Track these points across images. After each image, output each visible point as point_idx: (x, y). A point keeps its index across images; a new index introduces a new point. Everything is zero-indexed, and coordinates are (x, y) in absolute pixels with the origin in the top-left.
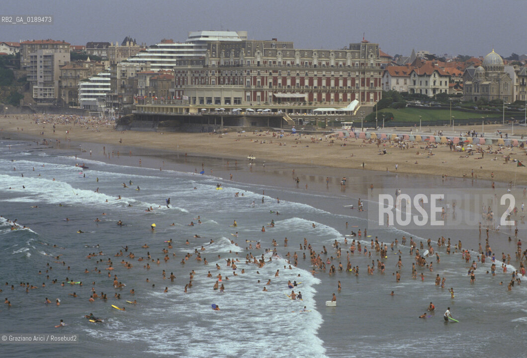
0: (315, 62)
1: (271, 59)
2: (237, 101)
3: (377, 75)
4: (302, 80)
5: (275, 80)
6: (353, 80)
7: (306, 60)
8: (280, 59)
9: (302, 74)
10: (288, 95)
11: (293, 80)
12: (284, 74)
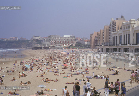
0: (63, 39)
1: (55, 38)
2: (49, 45)
3: (74, 41)
4: (60, 42)
5: (55, 42)
6: (70, 42)
7: (61, 38)
8: (56, 38)
9: (60, 41)
10: (58, 44)
11: (59, 42)
12: (57, 41)
